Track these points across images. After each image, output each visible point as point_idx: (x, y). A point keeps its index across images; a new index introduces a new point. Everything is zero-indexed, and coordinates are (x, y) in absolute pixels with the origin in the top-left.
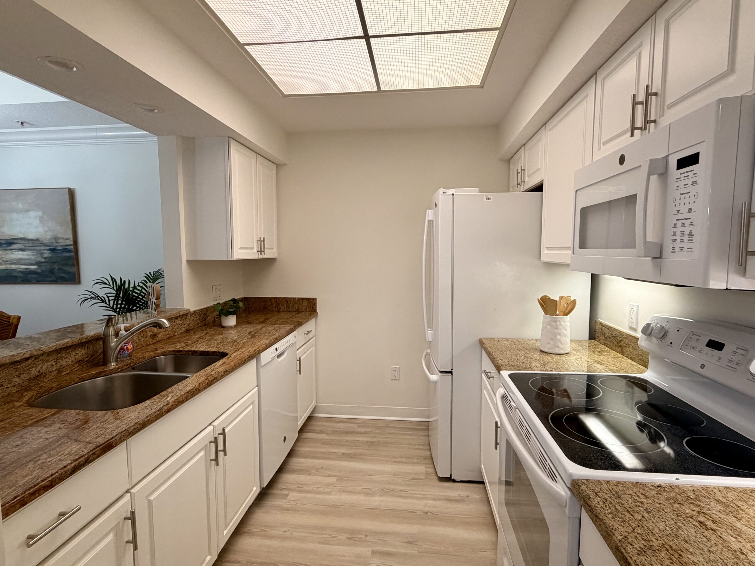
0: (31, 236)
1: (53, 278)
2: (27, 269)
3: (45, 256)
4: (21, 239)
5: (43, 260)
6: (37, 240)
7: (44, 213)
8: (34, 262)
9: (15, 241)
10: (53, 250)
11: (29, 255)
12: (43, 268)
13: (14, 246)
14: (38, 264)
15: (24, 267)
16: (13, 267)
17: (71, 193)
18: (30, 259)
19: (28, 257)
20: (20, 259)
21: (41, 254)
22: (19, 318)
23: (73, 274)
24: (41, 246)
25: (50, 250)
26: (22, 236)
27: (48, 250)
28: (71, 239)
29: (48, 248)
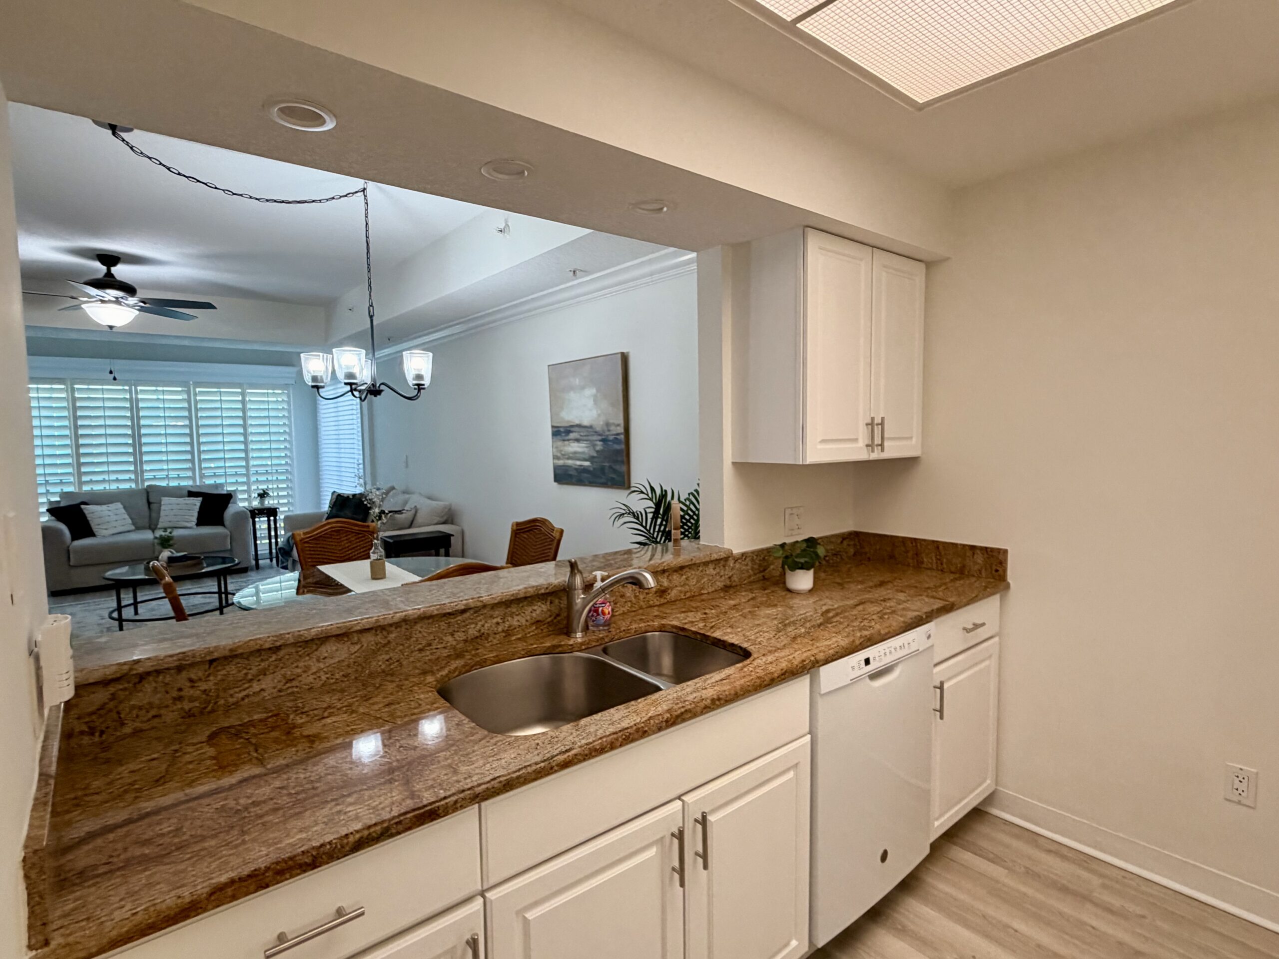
0: (586, 423)
1: (603, 480)
2: (581, 466)
3: (598, 448)
4: (577, 426)
5: (595, 455)
6: (591, 427)
7: (598, 391)
8: (586, 456)
9: (572, 429)
10: (604, 441)
11: (583, 447)
12: (595, 465)
13: (572, 436)
14: (591, 459)
15: (578, 463)
16: (570, 462)
17: (625, 359)
18: (583, 453)
19: (583, 450)
20: (575, 453)
21: (594, 446)
22: (562, 532)
23: (620, 474)
24: (593, 435)
25: (602, 440)
26: (578, 422)
27: (600, 441)
28: (622, 425)
29: (600, 438)
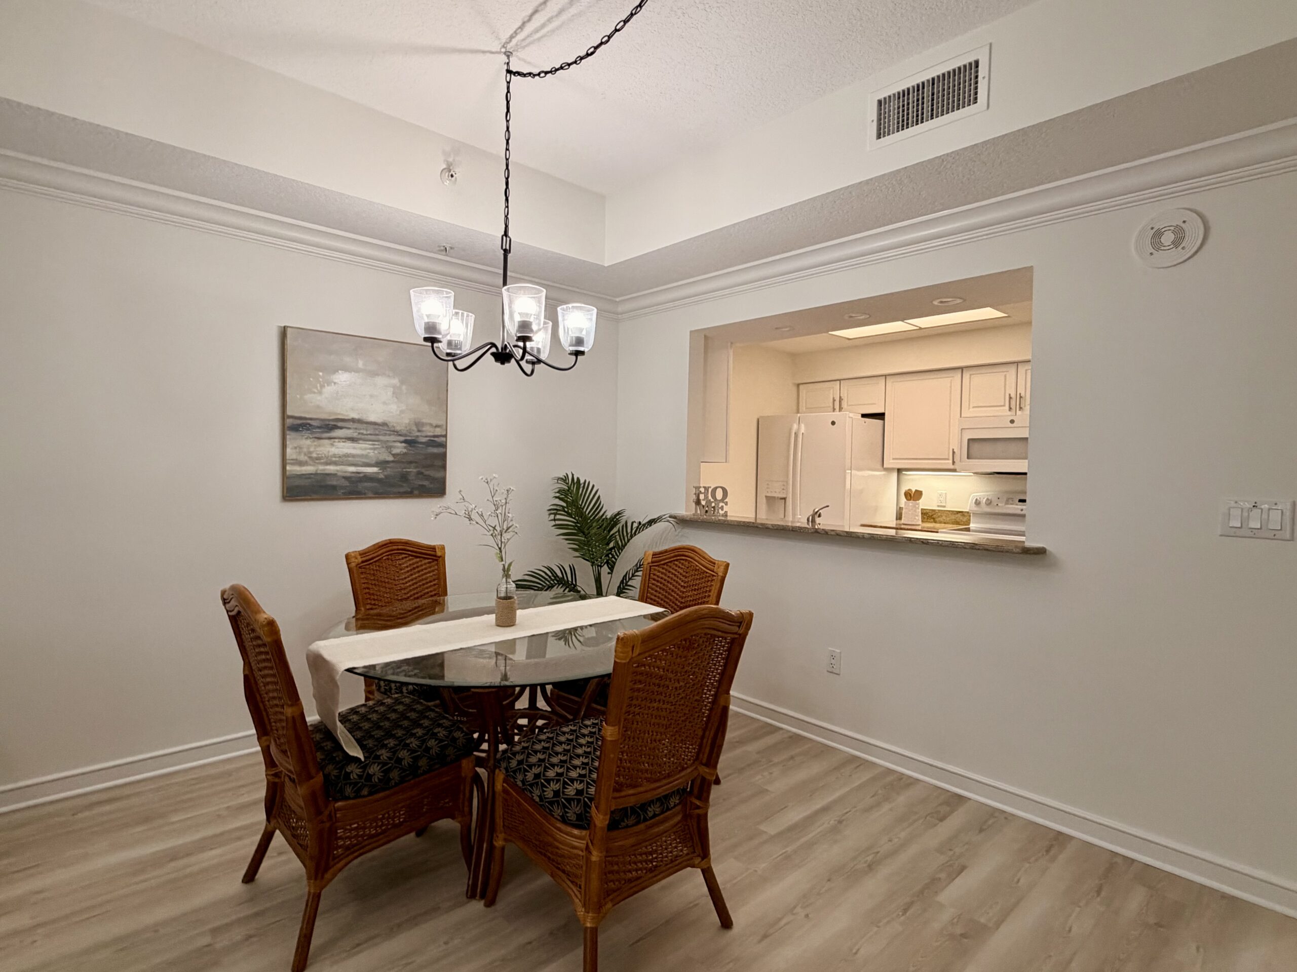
0: (372, 418)
4: (353, 420)
7: (402, 382)
9: (340, 424)
11: (366, 449)
12: (389, 472)
14: (381, 464)
15: (352, 469)
16: (331, 469)
18: (366, 456)
19: (364, 452)
20: (347, 455)
26: (355, 415)
